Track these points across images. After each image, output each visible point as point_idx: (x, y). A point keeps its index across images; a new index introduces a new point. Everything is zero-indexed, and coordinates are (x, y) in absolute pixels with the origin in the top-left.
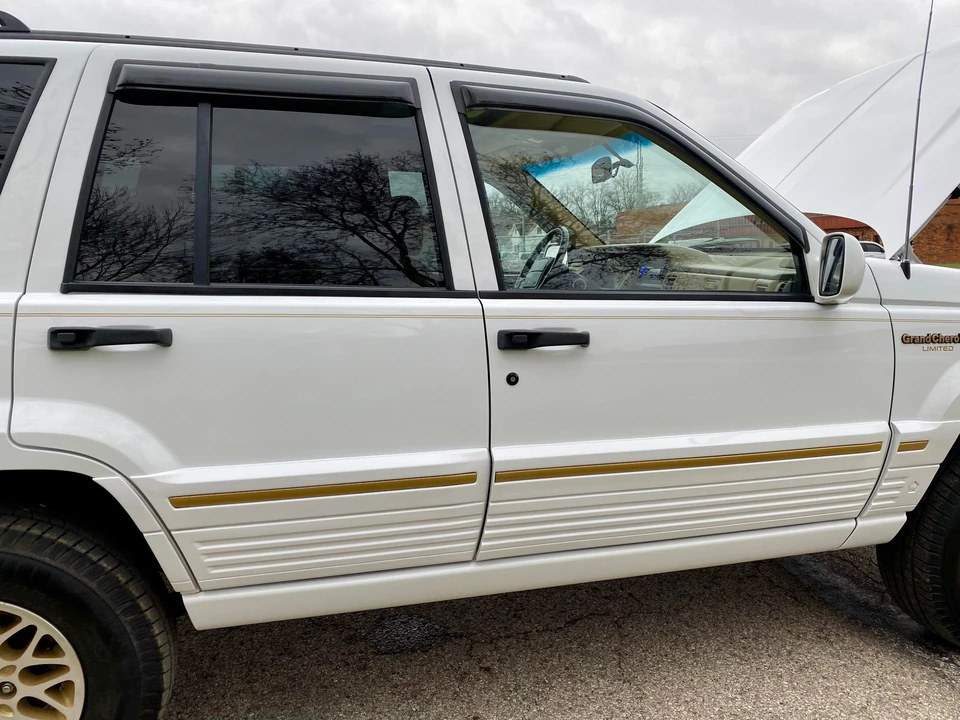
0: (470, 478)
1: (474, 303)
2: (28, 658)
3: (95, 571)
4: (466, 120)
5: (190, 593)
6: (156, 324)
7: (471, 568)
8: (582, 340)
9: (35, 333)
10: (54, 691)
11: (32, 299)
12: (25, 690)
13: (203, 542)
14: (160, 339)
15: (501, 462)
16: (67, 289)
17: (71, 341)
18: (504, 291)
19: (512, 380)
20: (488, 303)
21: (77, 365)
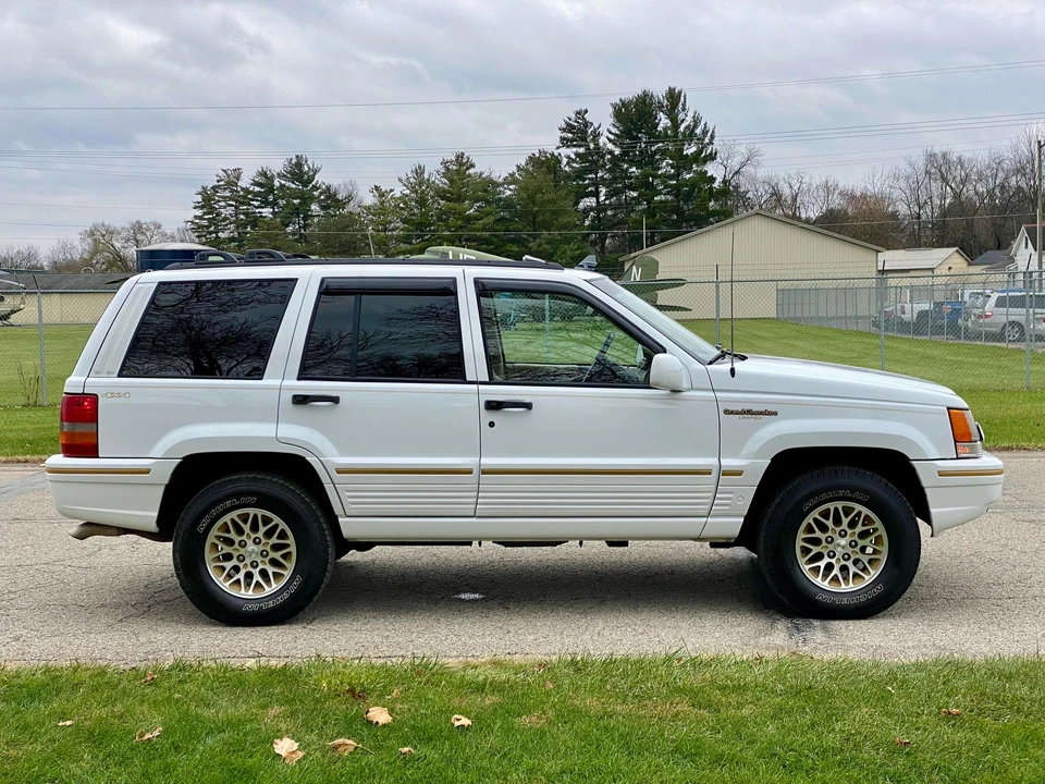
0: (470, 472)
1: (474, 387)
2: (274, 540)
3: (304, 502)
4: (479, 296)
5: (342, 517)
6: (334, 394)
7: (474, 520)
8: (528, 406)
9: (287, 397)
10: (284, 556)
11: (286, 383)
12: (273, 555)
13: (348, 491)
14: (335, 400)
15: (484, 465)
16: (299, 379)
17: (301, 400)
18: (491, 382)
19: (492, 424)
20: (481, 387)
21: (302, 410)
